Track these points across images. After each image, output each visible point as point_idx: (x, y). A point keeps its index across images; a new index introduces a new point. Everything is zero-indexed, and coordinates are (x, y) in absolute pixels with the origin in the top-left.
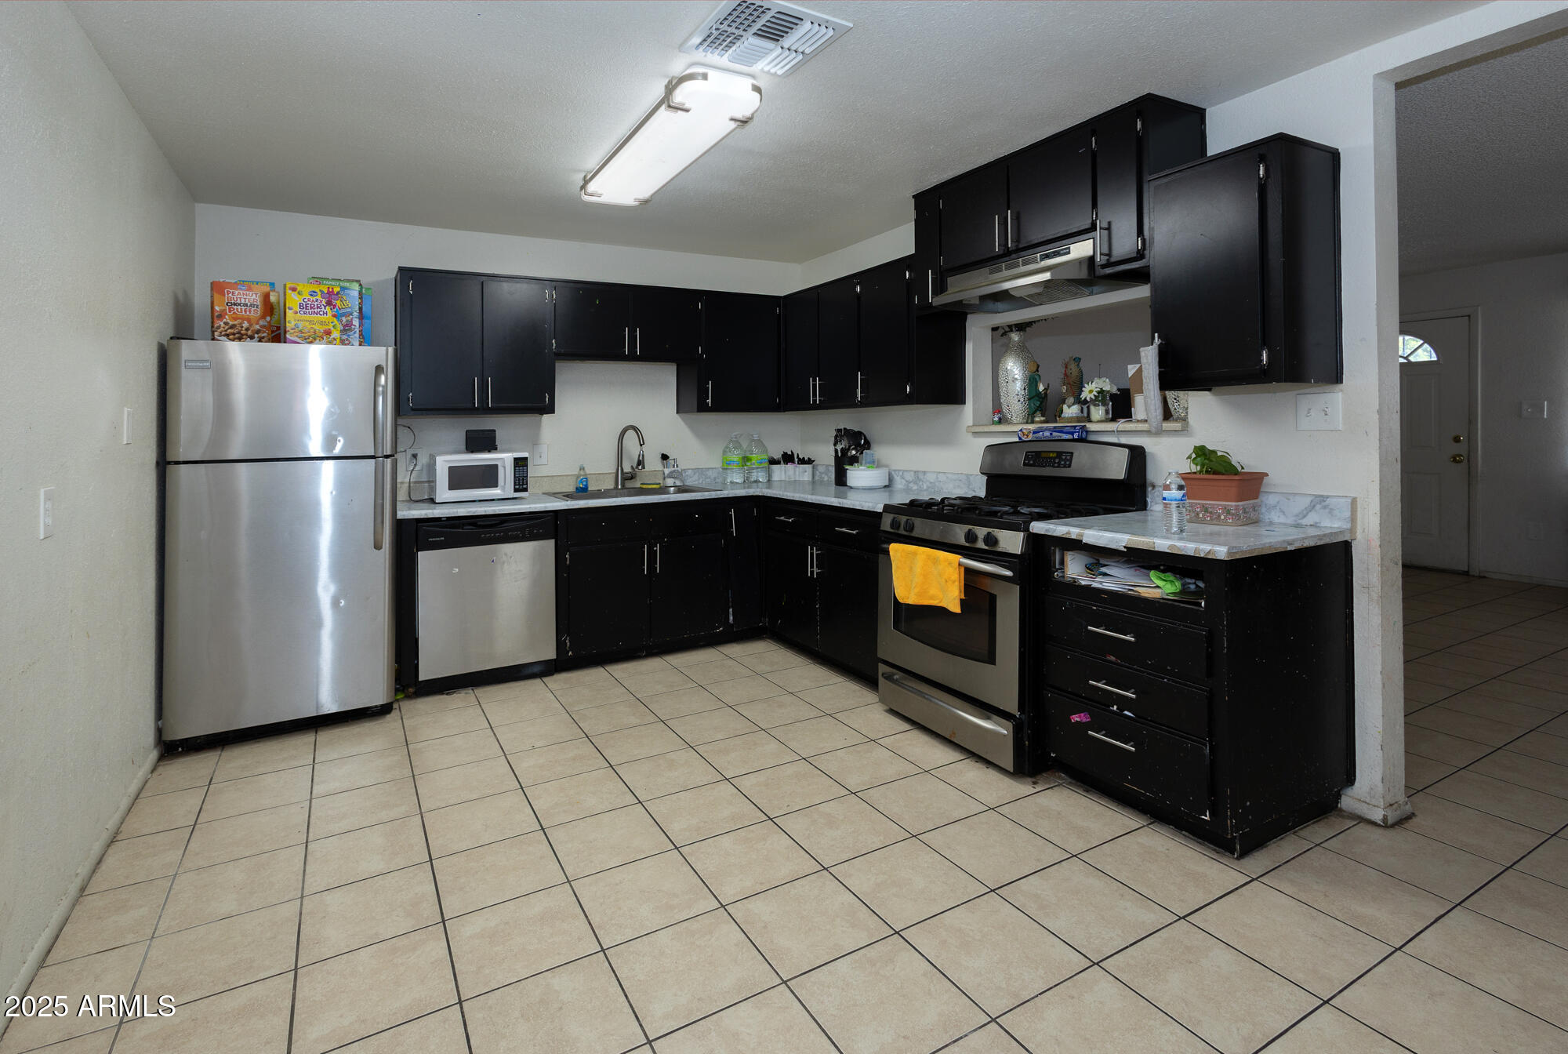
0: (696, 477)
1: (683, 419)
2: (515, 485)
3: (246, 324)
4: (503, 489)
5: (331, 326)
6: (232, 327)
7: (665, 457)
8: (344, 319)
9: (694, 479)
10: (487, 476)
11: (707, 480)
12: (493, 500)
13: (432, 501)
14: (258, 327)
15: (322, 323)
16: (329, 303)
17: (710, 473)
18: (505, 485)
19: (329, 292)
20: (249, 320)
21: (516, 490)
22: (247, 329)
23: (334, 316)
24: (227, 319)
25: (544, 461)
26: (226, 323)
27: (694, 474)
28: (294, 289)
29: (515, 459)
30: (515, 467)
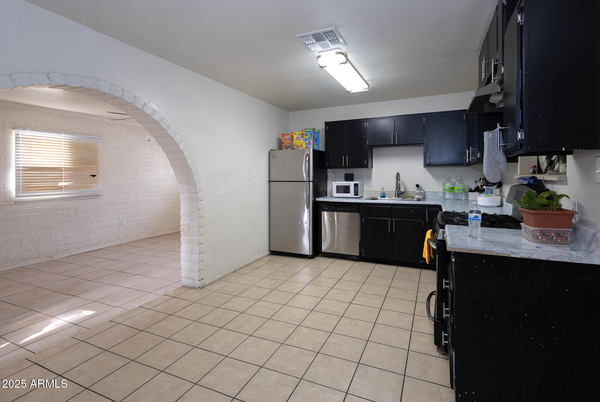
0: (432, 195)
1: (427, 170)
2: (354, 193)
3: (288, 145)
4: (351, 194)
5: (303, 144)
6: (286, 145)
7: (418, 186)
8: (308, 141)
9: (431, 196)
10: (346, 189)
11: (438, 197)
12: (349, 198)
13: (332, 196)
14: (291, 145)
15: (301, 143)
16: (302, 137)
17: (438, 194)
18: (352, 194)
19: (302, 134)
20: (289, 143)
21: (355, 195)
22: (289, 146)
23: (303, 140)
24: (285, 144)
25: (373, 185)
26: (284, 145)
27: (431, 194)
28: (295, 134)
29: (354, 184)
30: (354, 187)
